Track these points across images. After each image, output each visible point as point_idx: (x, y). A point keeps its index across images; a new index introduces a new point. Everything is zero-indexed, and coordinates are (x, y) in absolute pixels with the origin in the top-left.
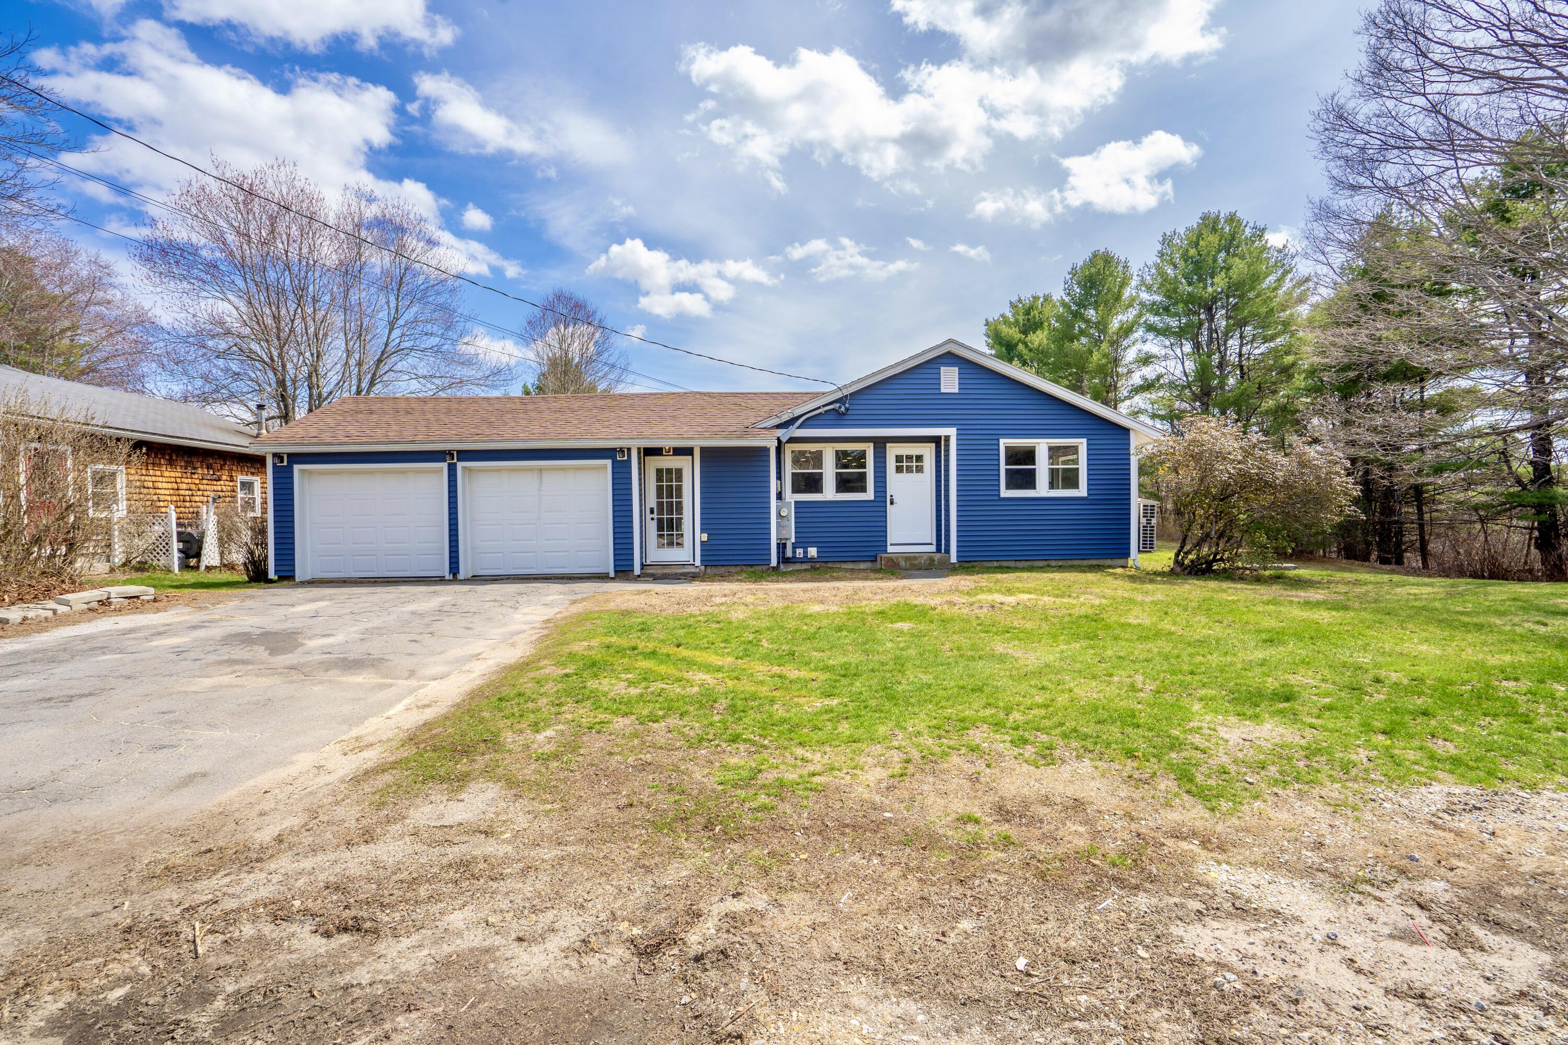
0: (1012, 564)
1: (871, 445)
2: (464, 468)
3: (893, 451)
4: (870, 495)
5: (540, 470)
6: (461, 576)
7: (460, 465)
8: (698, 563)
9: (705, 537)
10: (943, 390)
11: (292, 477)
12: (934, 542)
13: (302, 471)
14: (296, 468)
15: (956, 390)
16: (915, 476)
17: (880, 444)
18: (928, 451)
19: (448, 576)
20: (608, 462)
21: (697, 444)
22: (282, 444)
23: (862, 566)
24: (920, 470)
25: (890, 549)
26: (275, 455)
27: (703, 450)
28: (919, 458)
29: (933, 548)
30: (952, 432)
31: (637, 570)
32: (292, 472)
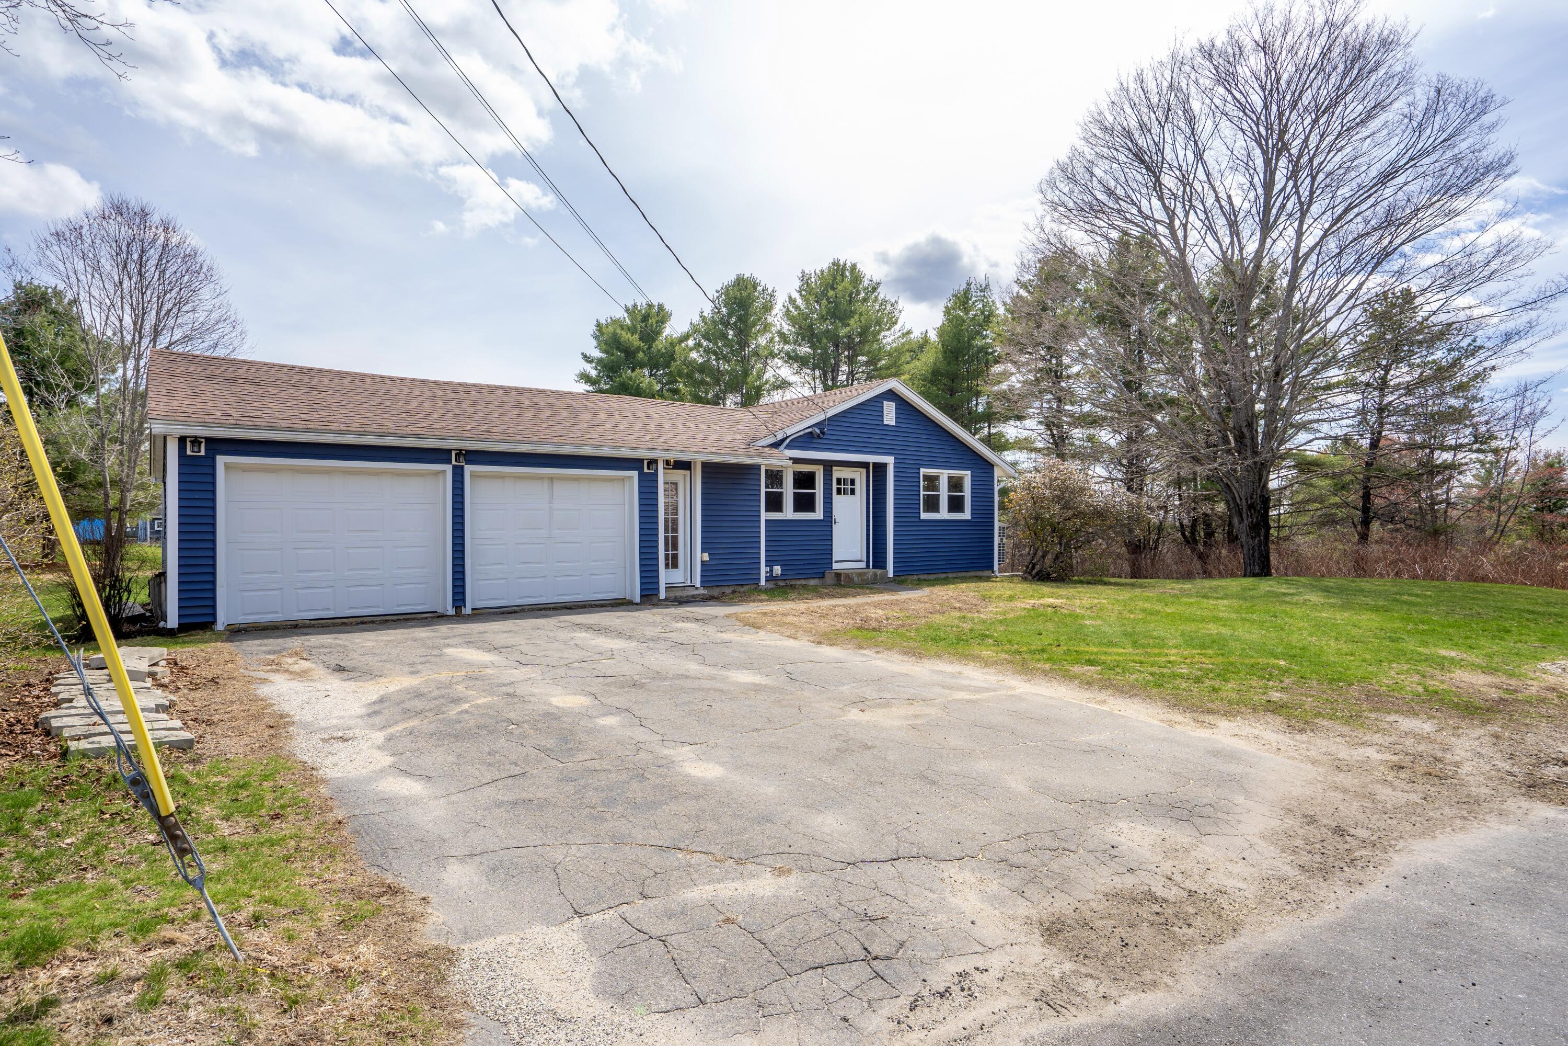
0: (925, 577)
1: (821, 467)
3: (838, 473)
4: (818, 514)
5: (551, 479)
6: (467, 610)
7: (468, 469)
8: (698, 582)
9: (706, 557)
10: (886, 422)
11: (214, 475)
12: (865, 558)
14: (221, 460)
15: (893, 423)
16: (849, 497)
17: (828, 466)
18: (859, 476)
19: (451, 611)
20: (635, 474)
21: (698, 458)
22: (206, 425)
23: (812, 582)
24: (853, 492)
25: (835, 566)
26: (182, 440)
27: (705, 465)
28: (853, 482)
29: (863, 565)
30: (890, 460)
31: (662, 595)
32: (214, 467)
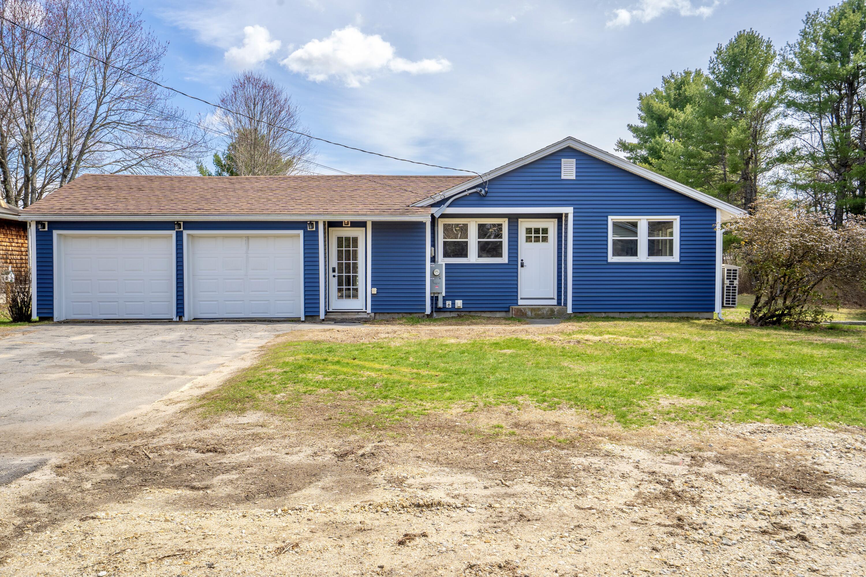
0: (617, 315)
1: (506, 220)
2: (188, 235)
3: (523, 225)
4: (504, 259)
5: (248, 237)
6: (185, 318)
7: (186, 233)
8: (369, 310)
9: (375, 291)
10: (563, 177)
11: (52, 240)
12: (556, 297)
13: (59, 235)
14: (55, 233)
15: (574, 177)
16: (541, 244)
17: (513, 219)
18: (552, 225)
19: (175, 319)
20: (301, 232)
21: (369, 219)
22: (44, 215)
23: (498, 315)
24: (545, 239)
25: (520, 302)
26: (38, 223)
27: (374, 223)
28: (545, 231)
29: (555, 302)
30: (569, 210)
31: (322, 316)
32: (52, 236)
